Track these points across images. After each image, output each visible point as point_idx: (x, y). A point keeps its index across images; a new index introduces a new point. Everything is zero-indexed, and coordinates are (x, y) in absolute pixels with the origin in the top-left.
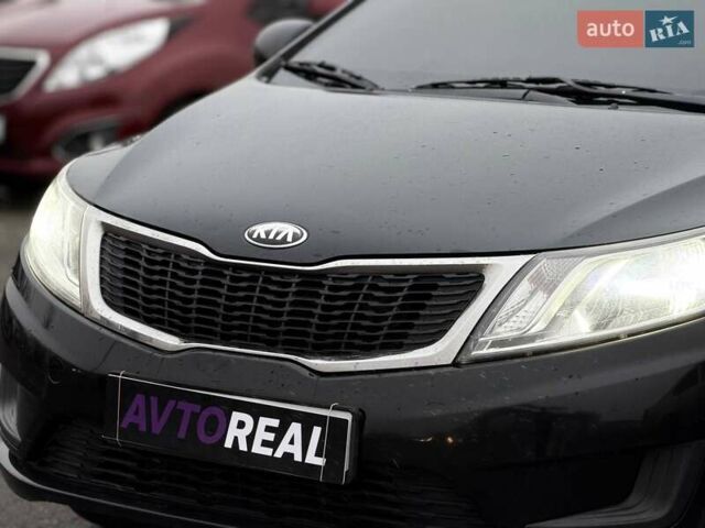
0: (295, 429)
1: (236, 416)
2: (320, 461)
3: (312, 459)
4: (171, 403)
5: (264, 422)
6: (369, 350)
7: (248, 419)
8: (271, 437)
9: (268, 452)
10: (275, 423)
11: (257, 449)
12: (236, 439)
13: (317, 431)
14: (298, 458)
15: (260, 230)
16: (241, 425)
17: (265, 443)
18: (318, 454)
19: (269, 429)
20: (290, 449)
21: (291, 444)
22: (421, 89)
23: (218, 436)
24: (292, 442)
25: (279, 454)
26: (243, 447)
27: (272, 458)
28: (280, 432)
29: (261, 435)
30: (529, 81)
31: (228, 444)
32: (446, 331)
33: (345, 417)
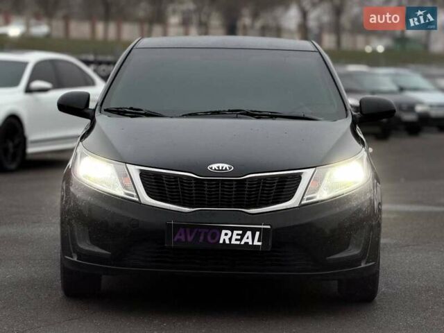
0: (249, 233)
1: (224, 232)
2: (260, 244)
3: (256, 243)
5: (235, 232)
7: (229, 233)
8: (239, 237)
9: (238, 243)
11: (233, 242)
12: (224, 240)
13: (258, 233)
14: (251, 243)
15: (215, 166)
16: (226, 234)
17: (236, 240)
18: (259, 241)
19: (238, 235)
20: (247, 241)
22: (183, 116)
23: (216, 239)
24: (248, 238)
25: (243, 243)
26: (227, 242)
27: (240, 245)
28: (242, 236)
29: (235, 237)
30: (229, 111)
31: (221, 241)
32: (293, 196)
33: (269, 227)
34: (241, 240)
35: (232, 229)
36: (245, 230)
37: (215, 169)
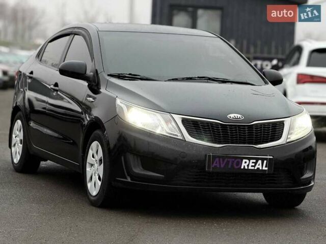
0: (260, 162)
1: (244, 161)
2: (266, 169)
3: (264, 168)
4: (226, 159)
5: (251, 161)
6: (267, 142)
7: (247, 161)
8: (253, 164)
10: (254, 161)
11: (250, 168)
12: (244, 166)
13: (265, 162)
14: (261, 168)
15: (232, 116)
16: (246, 162)
17: (252, 166)
18: (266, 167)
19: (253, 163)
20: (259, 167)
21: (259, 166)
23: (239, 166)
24: (259, 165)
26: (246, 168)
27: (254, 169)
28: (256, 163)
29: (251, 164)
31: (242, 167)
32: (281, 137)
33: (272, 157)
34: (254, 166)
35: (249, 159)
36: (257, 160)
37: (233, 118)
